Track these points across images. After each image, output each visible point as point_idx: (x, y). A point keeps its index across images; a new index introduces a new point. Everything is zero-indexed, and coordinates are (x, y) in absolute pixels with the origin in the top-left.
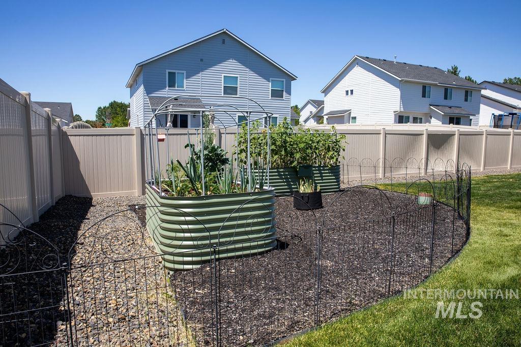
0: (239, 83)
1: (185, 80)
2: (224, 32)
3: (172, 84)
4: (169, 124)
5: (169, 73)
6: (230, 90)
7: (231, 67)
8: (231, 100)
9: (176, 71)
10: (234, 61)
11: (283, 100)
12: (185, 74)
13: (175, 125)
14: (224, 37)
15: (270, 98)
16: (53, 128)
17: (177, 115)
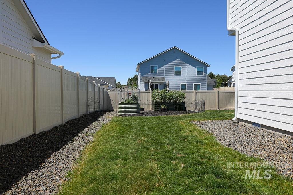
0: (181, 70)
1: (157, 69)
2: (175, 48)
3: (152, 71)
4: (149, 88)
5: (151, 66)
6: (178, 73)
7: (178, 63)
8: (178, 77)
9: (154, 66)
10: (179, 60)
11: (203, 76)
12: (157, 67)
13: (152, 89)
14: (175, 50)
15: (197, 75)
16: (104, 91)
17: (153, 84)
